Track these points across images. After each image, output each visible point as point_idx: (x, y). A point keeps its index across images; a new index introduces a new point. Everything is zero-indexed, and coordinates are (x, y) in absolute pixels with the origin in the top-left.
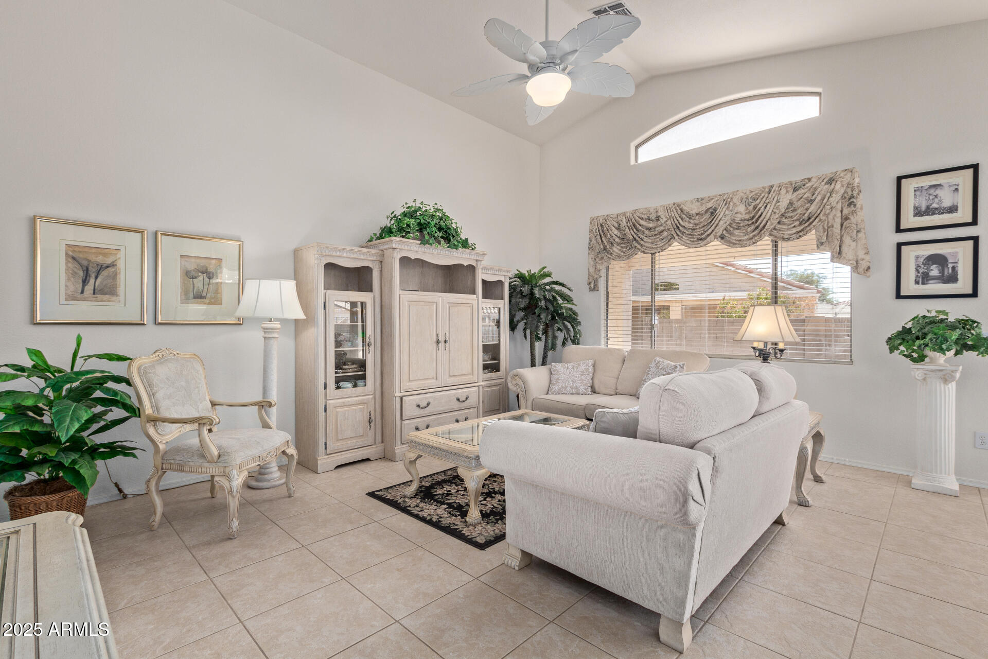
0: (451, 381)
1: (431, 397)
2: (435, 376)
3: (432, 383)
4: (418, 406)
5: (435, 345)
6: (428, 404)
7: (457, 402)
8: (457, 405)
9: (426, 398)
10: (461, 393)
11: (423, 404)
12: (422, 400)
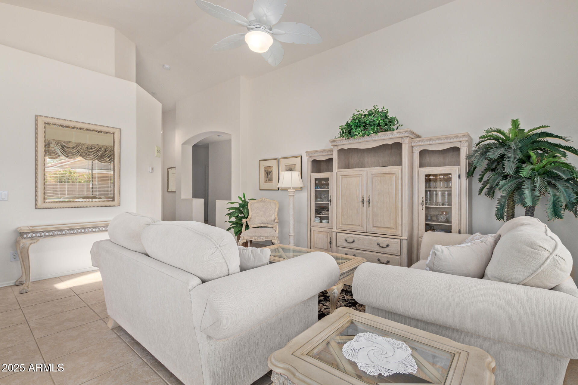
0: (374, 230)
1: (356, 237)
2: (360, 224)
3: (359, 229)
4: (346, 240)
5: (360, 204)
6: (353, 241)
7: (378, 247)
8: (378, 249)
9: (352, 237)
10: (383, 241)
11: (350, 240)
12: (350, 238)
